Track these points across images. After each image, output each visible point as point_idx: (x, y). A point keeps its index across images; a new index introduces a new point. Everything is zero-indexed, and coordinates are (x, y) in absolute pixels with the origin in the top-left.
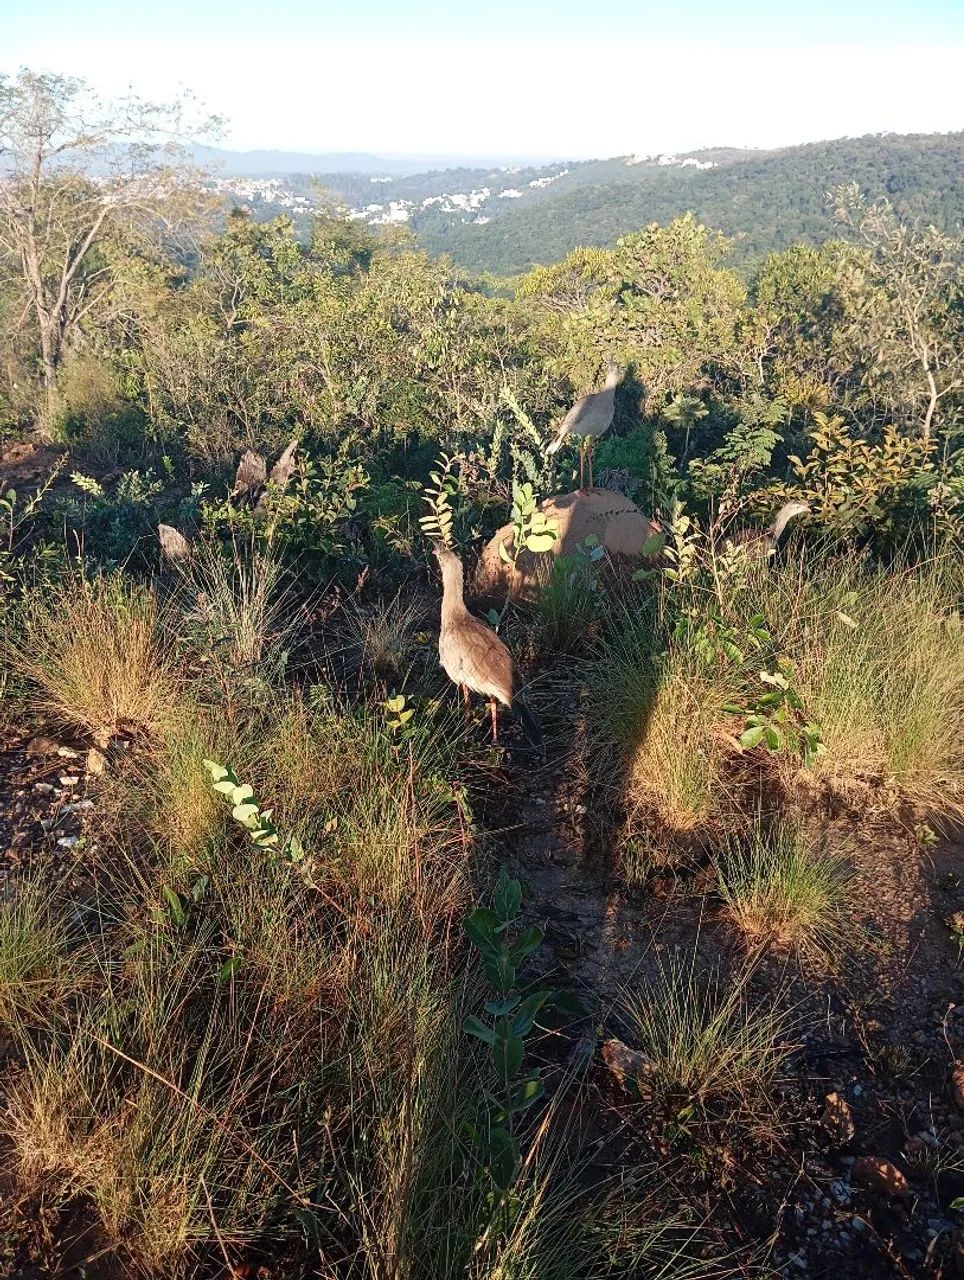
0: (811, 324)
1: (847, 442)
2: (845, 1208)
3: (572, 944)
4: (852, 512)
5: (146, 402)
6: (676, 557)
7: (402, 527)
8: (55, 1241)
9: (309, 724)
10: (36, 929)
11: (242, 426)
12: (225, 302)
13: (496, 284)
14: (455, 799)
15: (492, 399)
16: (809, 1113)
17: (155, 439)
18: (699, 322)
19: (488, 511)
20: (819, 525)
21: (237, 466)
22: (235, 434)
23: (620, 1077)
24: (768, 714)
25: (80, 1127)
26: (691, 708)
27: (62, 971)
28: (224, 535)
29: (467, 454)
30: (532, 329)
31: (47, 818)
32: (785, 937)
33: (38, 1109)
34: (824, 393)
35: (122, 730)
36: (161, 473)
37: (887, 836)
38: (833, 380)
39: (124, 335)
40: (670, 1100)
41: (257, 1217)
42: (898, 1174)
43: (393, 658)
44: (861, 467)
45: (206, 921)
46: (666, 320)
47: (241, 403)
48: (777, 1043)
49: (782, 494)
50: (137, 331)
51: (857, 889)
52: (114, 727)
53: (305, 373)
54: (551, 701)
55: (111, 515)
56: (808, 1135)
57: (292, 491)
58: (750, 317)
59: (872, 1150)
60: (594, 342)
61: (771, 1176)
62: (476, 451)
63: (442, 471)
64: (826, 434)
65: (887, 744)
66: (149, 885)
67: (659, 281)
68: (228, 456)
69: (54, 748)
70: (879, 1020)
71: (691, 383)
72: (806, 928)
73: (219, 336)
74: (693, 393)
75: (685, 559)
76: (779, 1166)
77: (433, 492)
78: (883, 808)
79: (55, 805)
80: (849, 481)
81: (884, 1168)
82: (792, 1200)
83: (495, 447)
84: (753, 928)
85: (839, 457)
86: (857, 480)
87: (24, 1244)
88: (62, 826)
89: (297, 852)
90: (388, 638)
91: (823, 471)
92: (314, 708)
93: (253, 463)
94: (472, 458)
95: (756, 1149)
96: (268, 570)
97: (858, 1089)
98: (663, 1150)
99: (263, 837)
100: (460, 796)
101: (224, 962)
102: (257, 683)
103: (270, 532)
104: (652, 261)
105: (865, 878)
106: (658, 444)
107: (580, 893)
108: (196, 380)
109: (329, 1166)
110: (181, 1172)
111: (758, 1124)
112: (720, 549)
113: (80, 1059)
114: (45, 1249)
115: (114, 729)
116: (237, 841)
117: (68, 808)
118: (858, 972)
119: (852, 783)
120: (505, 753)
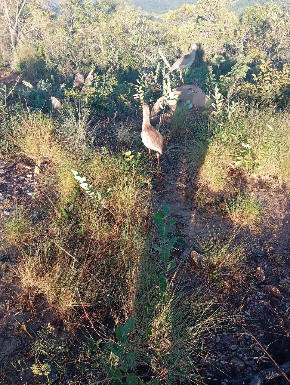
0: (259, 31)
1: (271, 69)
2: (261, 299)
3: (181, 224)
4: (271, 93)
5: (45, 57)
6: (216, 107)
7: (128, 98)
8: (34, 306)
9: (102, 159)
10: (23, 219)
11: (75, 65)
12: (68, 24)
13: (156, 16)
14: (147, 182)
15: (155, 56)
16: (252, 272)
17: (48, 70)
18: (223, 30)
19: (155, 93)
20: (260, 97)
21: (74, 78)
22: (73, 68)
23: (196, 262)
24: (243, 156)
25: (39, 274)
26: (219, 155)
27: (31, 231)
28: (72, 100)
29: (148, 74)
30: (168, 32)
31: (23, 187)
32: (245, 223)
33: (27, 270)
34: (263, 54)
35: (44, 161)
36: (50, 81)
37: (278, 194)
38: (265, 50)
39: (36, 36)
40: (211, 268)
41: (92, 299)
42: (278, 290)
43: (127, 139)
44: (275, 78)
45: (74, 217)
46: (212, 29)
47: (75, 58)
48: (242, 253)
49: (249, 87)
50: (41, 34)
51: (268, 209)
52: (42, 160)
53: (95, 47)
54: (175, 153)
55: (36, 94)
56: (251, 279)
57: (93, 86)
58: (239, 28)
59: (270, 283)
60: (189, 36)
61: (240, 290)
62: (151, 73)
63: (140, 79)
64: (264, 67)
65: (280, 166)
66: (56, 206)
67: (210, 15)
68: (71, 75)
69: (24, 166)
70: (273, 247)
71: (220, 51)
72: (252, 220)
73: (67, 35)
74: (220, 54)
75: (219, 107)
76: (242, 287)
77: (137, 86)
78: (277, 185)
79: (26, 183)
80: (271, 82)
81: (274, 288)
82: (246, 297)
83: (157, 72)
84: (236, 220)
85: (268, 74)
86: (274, 82)
87: (25, 307)
88: (28, 189)
89: (100, 197)
90: (124, 133)
91: (263, 79)
92: (103, 154)
93: (79, 77)
94: (149, 75)
95: (235, 282)
96: (86, 112)
97: (266, 266)
98: (208, 282)
99: (90, 193)
100: (149, 181)
101: (79, 228)
102: (84, 147)
103: (86, 99)
104: (208, 9)
105: (271, 206)
106: (210, 70)
107: (184, 210)
108: (60, 50)
109: (112, 285)
110: (70, 287)
111: (237, 275)
112: (231, 104)
113: (38, 256)
114: (31, 308)
115: (42, 161)
116: (82, 194)
117: (29, 184)
118: (267, 233)
119: (268, 178)
120: (161, 169)
